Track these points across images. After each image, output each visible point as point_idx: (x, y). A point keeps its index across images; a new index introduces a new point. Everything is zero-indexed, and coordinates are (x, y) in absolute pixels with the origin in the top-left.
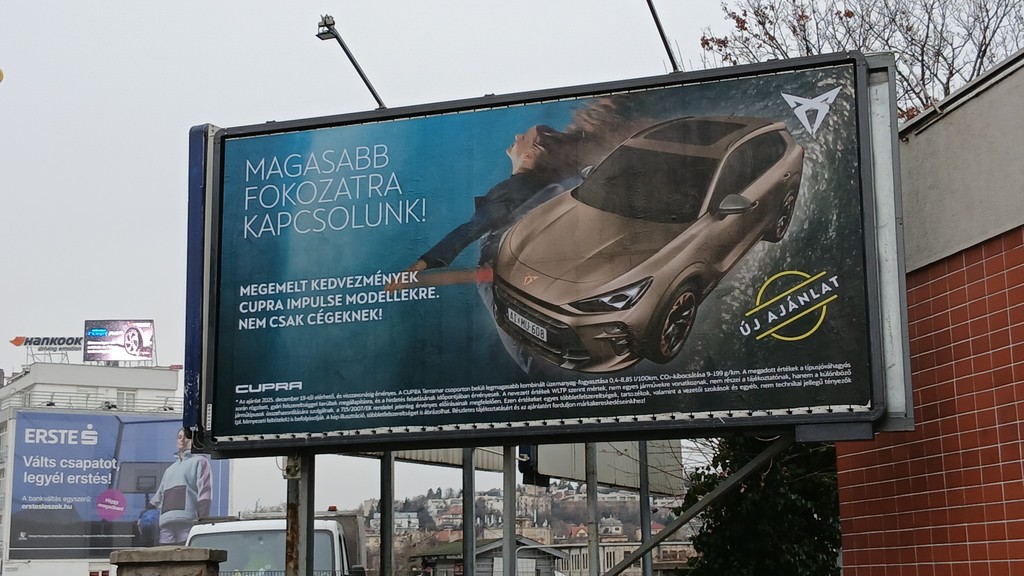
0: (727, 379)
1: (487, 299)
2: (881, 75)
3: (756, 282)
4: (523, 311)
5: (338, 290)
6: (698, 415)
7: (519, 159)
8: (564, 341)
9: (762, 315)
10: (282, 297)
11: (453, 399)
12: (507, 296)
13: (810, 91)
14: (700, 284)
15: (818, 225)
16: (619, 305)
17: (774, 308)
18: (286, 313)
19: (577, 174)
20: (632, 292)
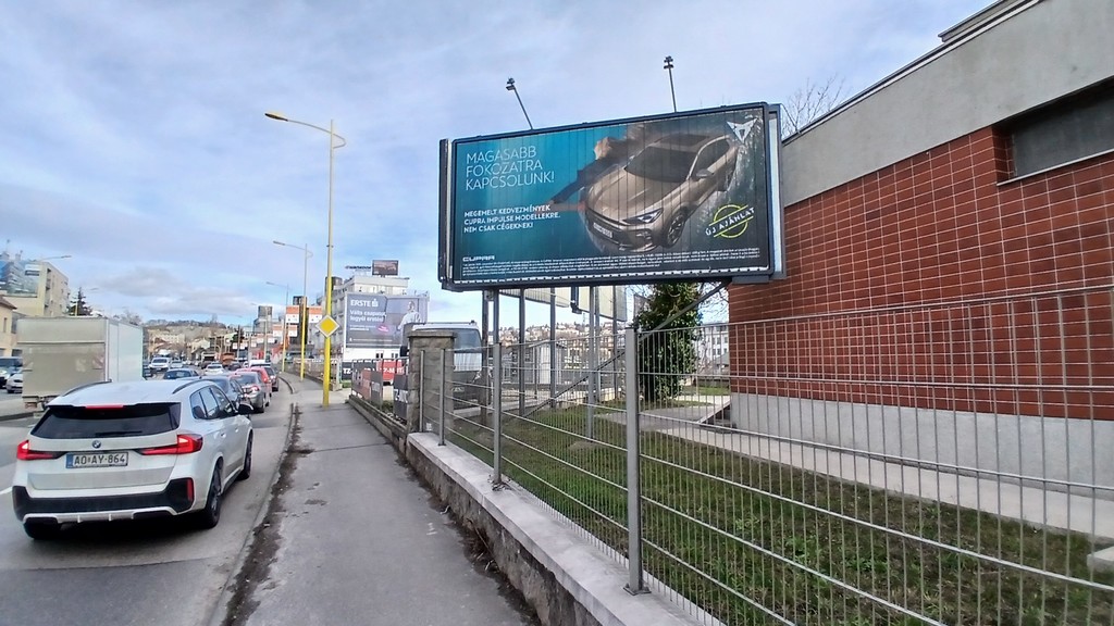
0: (698, 256)
1: (582, 217)
2: (774, 115)
3: (714, 211)
4: (601, 224)
5: (511, 214)
6: (685, 272)
8: (619, 237)
9: (717, 226)
10: (484, 217)
11: (565, 264)
12: (593, 216)
13: (743, 121)
15: (745, 184)
16: (647, 221)
17: (723, 222)
18: (487, 225)
19: (627, 159)
20: (654, 215)
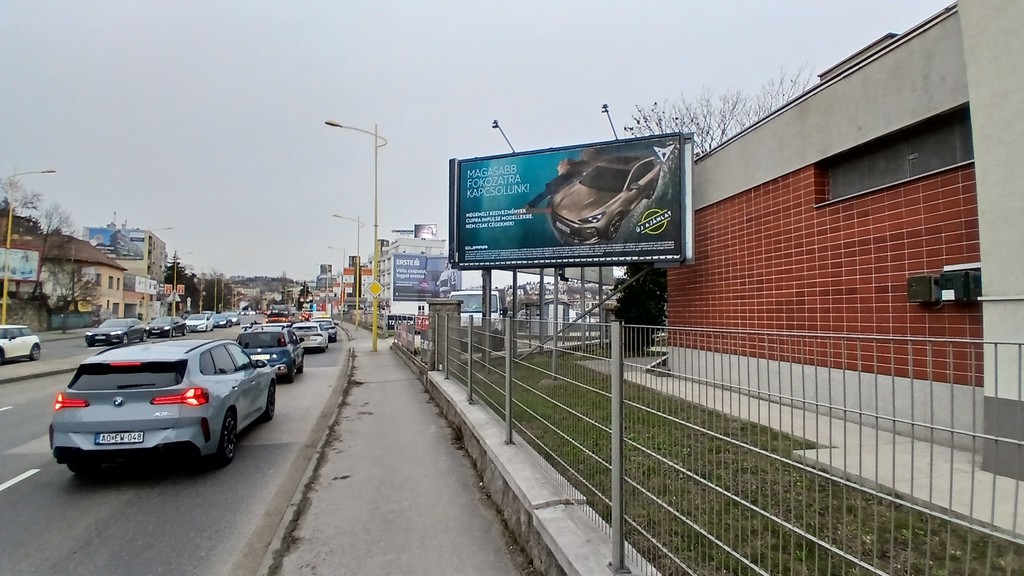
0: (631, 246)
1: (549, 218)
2: (688, 141)
3: (643, 213)
4: (562, 222)
5: (499, 215)
6: (621, 259)
7: (561, 170)
8: (576, 233)
9: (644, 225)
10: (480, 217)
11: (537, 252)
12: (556, 217)
13: (665, 146)
14: (623, 214)
15: (665, 194)
16: (595, 221)
17: (649, 222)
18: (482, 223)
19: (581, 175)
20: (599, 217)
